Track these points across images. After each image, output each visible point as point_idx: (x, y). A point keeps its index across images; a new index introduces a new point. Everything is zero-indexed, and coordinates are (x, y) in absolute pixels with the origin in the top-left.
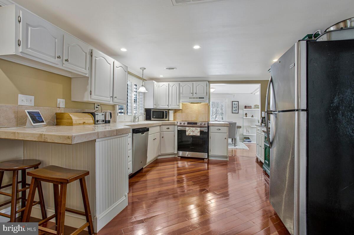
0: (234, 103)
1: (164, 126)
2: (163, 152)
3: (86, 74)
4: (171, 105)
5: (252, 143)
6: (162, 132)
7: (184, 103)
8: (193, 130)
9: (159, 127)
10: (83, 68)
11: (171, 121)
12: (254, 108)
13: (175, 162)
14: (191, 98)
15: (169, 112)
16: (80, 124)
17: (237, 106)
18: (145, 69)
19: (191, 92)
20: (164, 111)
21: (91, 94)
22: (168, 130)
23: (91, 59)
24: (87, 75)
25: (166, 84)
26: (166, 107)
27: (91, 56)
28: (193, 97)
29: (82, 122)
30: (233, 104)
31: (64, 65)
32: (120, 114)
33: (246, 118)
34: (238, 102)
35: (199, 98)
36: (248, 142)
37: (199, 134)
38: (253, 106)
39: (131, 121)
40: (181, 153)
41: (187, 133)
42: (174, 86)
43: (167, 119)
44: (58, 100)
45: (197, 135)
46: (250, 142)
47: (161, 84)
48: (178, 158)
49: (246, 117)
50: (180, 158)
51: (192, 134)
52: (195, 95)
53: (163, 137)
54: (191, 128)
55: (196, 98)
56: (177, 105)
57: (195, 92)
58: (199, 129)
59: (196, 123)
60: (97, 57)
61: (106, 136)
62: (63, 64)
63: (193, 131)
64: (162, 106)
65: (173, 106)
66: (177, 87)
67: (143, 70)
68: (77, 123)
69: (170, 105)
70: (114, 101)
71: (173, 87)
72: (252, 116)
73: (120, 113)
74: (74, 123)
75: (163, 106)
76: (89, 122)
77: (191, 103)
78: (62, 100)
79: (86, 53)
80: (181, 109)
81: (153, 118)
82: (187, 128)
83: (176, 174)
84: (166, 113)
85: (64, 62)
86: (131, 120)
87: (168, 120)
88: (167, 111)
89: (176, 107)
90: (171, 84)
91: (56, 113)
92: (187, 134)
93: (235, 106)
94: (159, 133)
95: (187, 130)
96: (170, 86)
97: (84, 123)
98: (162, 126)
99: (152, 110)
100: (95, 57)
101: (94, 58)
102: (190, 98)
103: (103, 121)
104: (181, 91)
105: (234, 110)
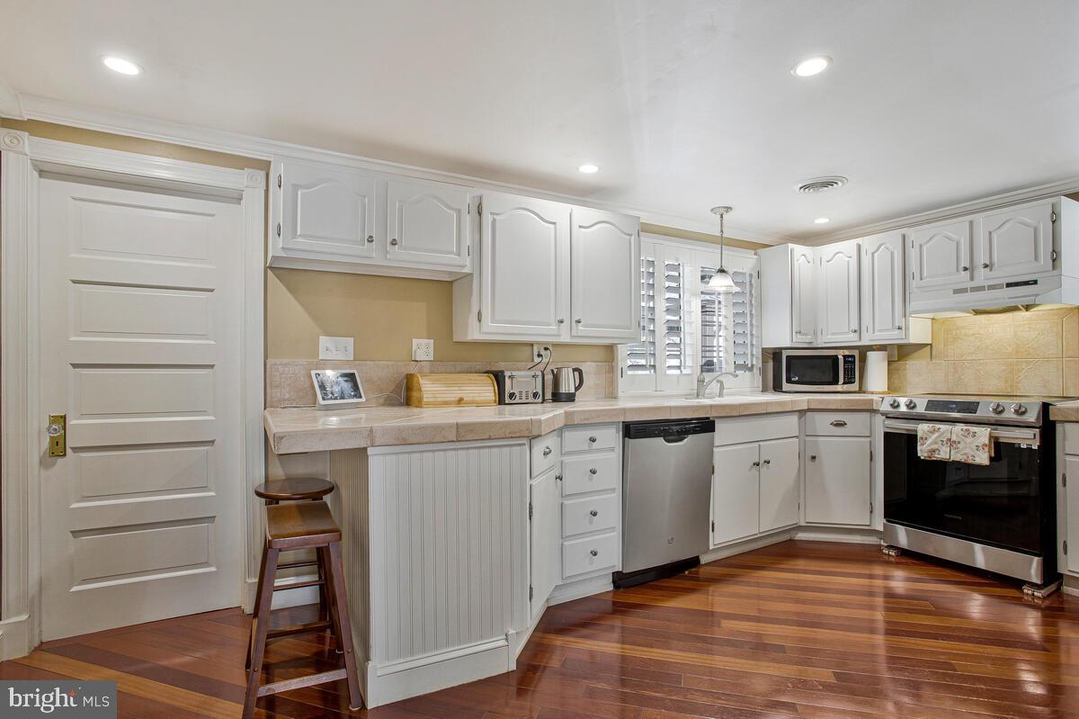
1: (818, 416)
2: (814, 517)
3: (464, 267)
4: (870, 329)
6: (808, 439)
7: (940, 316)
8: (954, 438)
9: (794, 419)
10: (452, 253)
11: (872, 393)
13: (878, 570)
14: (964, 291)
15: (863, 359)
16: (446, 403)
18: (728, 209)
19: (965, 262)
20: (840, 354)
21: (480, 321)
22: (839, 431)
23: (477, 223)
24: (466, 270)
25: (847, 247)
26: (851, 339)
27: (480, 214)
28: (975, 284)
29: (453, 399)
31: (388, 256)
32: (630, 373)
35: (1009, 285)
37: (983, 459)
39: (687, 396)
40: (902, 536)
41: (919, 448)
42: (879, 249)
43: (855, 387)
44: (415, 341)
45: (970, 462)
47: (828, 250)
48: (886, 551)
50: (892, 553)
51: (943, 454)
52: (982, 276)
53: (814, 458)
54: (943, 427)
55: (991, 287)
56: (897, 325)
57: (981, 258)
58: (983, 434)
59: (971, 407)
60: (497, 214)
61: (405, 440)
62: (387, 252)
63: (951, 443)
64: (833, 334)
65: (880, 331)
66: (892, 254)
67: (722, 216)
68: (439, 399)
69: (864, 328)
70: (574, 333)
71: (876, 255)
73: (632, 367)
74: (425, 400)
75: (835, 334)
76: (477, 399)
77: (977, 312)
78: (424, 341)
79: (459, 212)
80: (923, 346)
81: (789, 381)
82: (922, 428)
83: (881, 626)
84: (845, 362)
85: (389, 247)
86: (688, 392)
87: (861, 391)
88: (856, 353)
89: (892, 337)
90: (868, 243)
91: (407, 375)
92: (923, 451)
94: (795, 439)
95: (919, 435)
96: (863, 253)
97: (460, 401)
98: (808, 414)
99: (785, 354)
100: (492, 214)
101: (487, 219)
102: (956, 291)
103: (535, 395)
104: (913, 266)
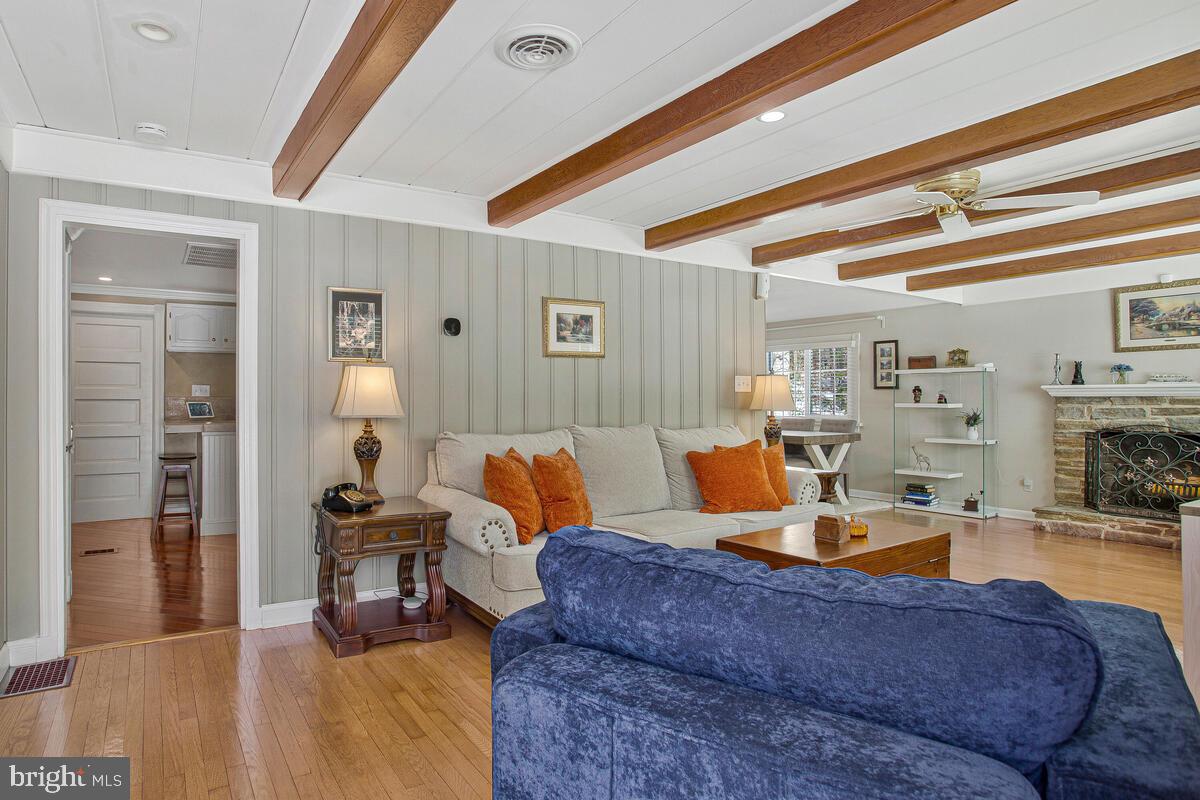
0: (882, 350)
5: (932, 507)
12: (949, 365)
17: (893, 359)
30: (879, 352)
33: (917, 405)
34: (896, 342)
36: (918, 502)
38: (943, 357)
46: (924, 503)
49: (917, 402)
72: (942, 399)
93: (885, 360)
105: (882, 378)
